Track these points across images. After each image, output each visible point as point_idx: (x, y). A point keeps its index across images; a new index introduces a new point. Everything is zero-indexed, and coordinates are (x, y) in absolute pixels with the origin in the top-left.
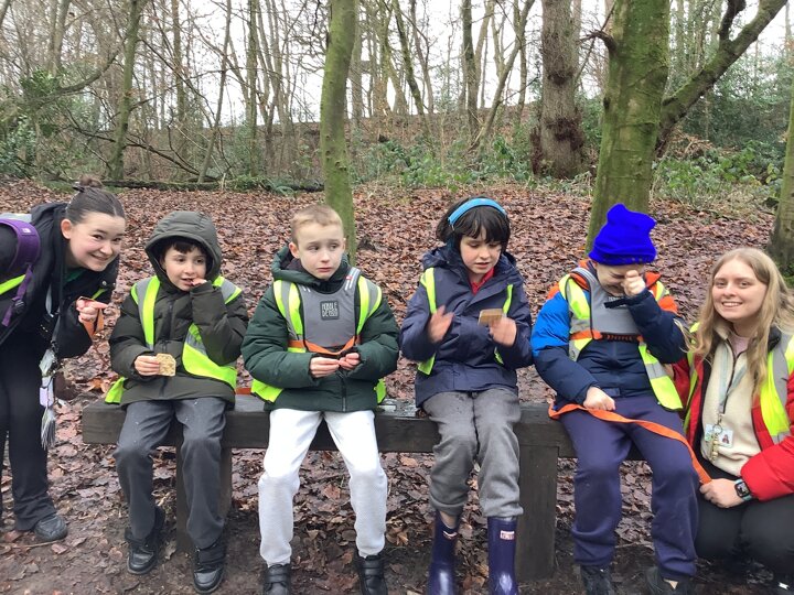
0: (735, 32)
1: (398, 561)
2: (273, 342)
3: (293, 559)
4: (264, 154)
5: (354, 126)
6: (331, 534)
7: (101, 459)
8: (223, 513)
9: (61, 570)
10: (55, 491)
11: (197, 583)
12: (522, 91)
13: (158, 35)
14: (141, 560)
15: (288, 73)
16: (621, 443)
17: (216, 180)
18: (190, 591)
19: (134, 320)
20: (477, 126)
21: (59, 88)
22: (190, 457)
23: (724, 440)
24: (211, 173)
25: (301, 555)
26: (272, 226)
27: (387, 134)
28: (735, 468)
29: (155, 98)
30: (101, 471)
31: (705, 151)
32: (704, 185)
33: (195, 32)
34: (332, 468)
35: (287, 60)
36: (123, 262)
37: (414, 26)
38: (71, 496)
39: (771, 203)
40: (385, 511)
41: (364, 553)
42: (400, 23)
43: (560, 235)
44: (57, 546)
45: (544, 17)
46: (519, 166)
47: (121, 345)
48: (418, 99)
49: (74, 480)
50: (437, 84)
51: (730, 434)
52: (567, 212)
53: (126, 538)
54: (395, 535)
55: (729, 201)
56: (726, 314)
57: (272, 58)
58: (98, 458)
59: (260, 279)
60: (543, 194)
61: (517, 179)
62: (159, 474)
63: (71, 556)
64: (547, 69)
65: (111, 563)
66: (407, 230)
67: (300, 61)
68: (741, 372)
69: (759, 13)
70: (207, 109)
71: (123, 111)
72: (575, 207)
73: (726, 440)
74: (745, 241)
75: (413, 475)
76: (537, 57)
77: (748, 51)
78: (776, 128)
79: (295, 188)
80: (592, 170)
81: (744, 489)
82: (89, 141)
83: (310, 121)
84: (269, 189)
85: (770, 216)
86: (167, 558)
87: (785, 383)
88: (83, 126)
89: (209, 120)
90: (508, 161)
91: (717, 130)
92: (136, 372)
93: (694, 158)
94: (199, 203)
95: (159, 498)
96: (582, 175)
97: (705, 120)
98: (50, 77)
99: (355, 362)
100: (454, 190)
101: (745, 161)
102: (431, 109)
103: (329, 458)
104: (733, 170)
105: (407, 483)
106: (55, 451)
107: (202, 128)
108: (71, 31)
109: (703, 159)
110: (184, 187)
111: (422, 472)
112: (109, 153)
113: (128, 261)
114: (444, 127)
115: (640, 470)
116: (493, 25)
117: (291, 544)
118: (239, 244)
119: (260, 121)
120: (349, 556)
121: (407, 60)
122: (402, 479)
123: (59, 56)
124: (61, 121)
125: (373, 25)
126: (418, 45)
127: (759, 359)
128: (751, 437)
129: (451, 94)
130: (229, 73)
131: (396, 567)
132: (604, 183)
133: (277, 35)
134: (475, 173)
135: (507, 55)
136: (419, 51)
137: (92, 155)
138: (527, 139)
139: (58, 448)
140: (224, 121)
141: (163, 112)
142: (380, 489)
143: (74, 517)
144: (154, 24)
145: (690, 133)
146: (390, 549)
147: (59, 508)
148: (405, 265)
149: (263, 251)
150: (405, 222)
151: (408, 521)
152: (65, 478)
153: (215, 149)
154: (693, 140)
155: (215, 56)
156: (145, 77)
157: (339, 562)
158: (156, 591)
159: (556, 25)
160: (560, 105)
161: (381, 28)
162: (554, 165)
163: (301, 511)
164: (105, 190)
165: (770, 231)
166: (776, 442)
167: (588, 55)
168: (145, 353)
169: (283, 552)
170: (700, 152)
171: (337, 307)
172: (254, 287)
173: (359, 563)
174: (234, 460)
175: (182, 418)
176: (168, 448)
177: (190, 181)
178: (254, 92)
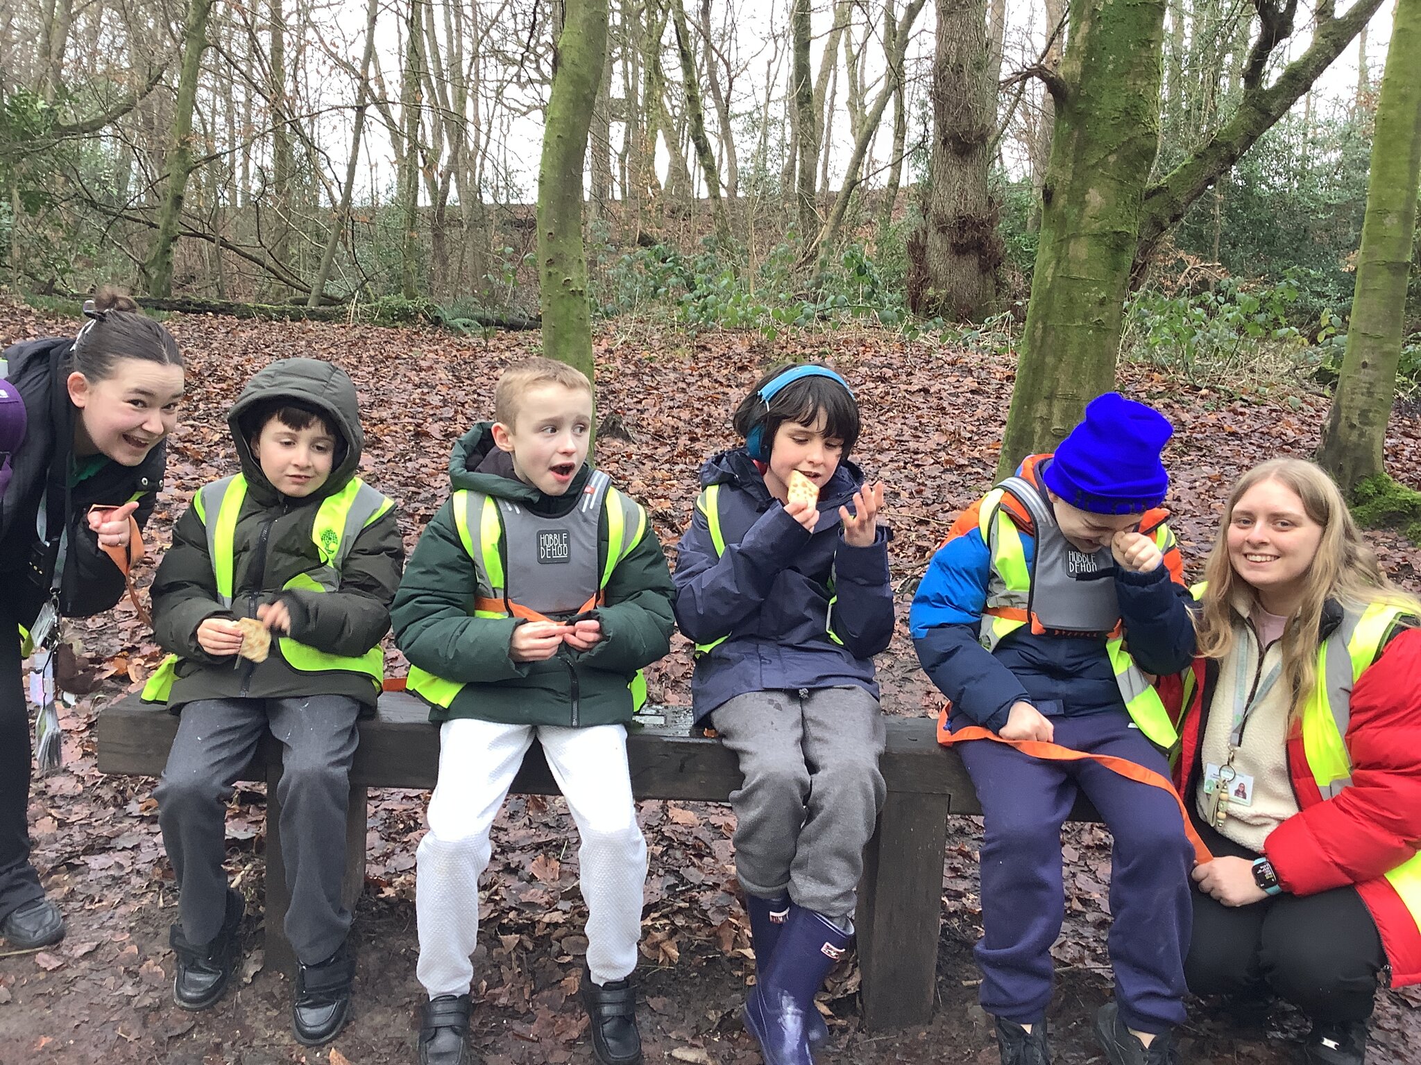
0: (1273, 76)
1: (660, 992)
2: (450, 601)
3: (474, 986)
4: (429, 257)
5: (593, 213)
6: (543, 943)
7: (126, 802)
8: (349, 902)
9: (52, 999)
10: (43, 857)
11: (299, 1026)
12: (896, 166)
13: (242, 37)
14: (197, 984)
15: (476, 115)
16: (1061, 791)
17: (340, 302)
18: (286, 1041)
19: (199, 553)
20: (813, 223)
21: (57, 126)
22: (294, 799)
23: (1237, 792)
24: (332, 289)
25: (488, 978)
26: (444, 391)
27: (653, 232)
28: (1254, 839)
29: (232, 152)
30: (127, 823)
31: (1212, 281)
32: (1210, 341)
33: (310, 34)
34: (546, 825)
35: (476, 91)
36: (172, 447)
37: (707, 41)
38: (72, 868)
39: (1324, 377)
40: (640, 904)
41: (599, 976)
42: (682, 35)
43: (958, 422)
44: (46, 956)
45: (939, 34)
46: (887, 297)
47: (173, 597)
48: (711, 171)
49: (78, 837)
50: (746, 146)
51: (1249, 782)
52: (970, 382)
53: (172, 944)
54: (656, 946)
55: (1252, 371)
56: (1250, 575)
57: (449, 87)
58: (121, 800)
59: (420, 484)
60: (930, 348)
61: (884, 320)
62: (235, 830)
63: (70, 974)
64: (942, 127)
65: (144, 988)
66: (686, 405)
67: (499, 93)
68: (1271, 676)
69: (1315, 44)
70: (328, 174)
71: (173, 172)
72: (984, 374)
73: (1241, 792)
74: (1278, 442)
75: (691, 841)
76: (924, 104)
77: (1294, 109)
78: (1337, 246)
79: (485, 323)
80: (1015, 309)
81: (1269, 874)
82: (110, 224)
83: (513, 202)
84: (437, 322)
85: (1323, 399)
86: (248, 980)
87: (1345, 696)
88: (98, 196)
89: (330, 194)
90: (867, 289)
91: (1234, 246)
92: (199, 647)
93: (1195, 293)
94: (309, 344)
95: (232, 873)
96: (996, 318)
97: (1214, 227)
98: (41, 105)
99: (592, 637)
100: (772, 335)
101: (1283, 302)
102: (733, 189)
103: (541, 808)
104: (1261, 318)
105: (678, 854)
106: (41, 785)
107: (316, 207)
108: (82, 24)
109: (1209, 296)
110: (283, 313)
111: (706, 835)
112: (146, 248)
113: (180, 445)
114: (756, 223)
115: (1087, 839)
116: (848, 45)
117: (473, 958)
118: (382, 421)
119: (424, 200)
120: (572, 982)
121: (693, 100)
122: (670, 847)
123: (58, 69)
124: (59, 187)
125: (633, 34)
126: (712, 74)
127: (1303, 655)
128: (1284, 788)
129: (769, 165)
130: (372, 110)
131: (656, 1003)
132: (1039, 333)
133: (460, 46)
134: (809, 308)
135: (870, 98)
136: (714, 86)
137: (114, 250)
138: (903, 248)
139: (49, 781)
140: (359, 197)
141: (246, 176)
142: (633, 865)
143: (77, 905)
144: (237, 17)
145: (1187, 248)
146: (647, 971)
147: (49, 889)
148: (682, 466)
149: (427, 435)
150: (683, 390)
151: (680, 921)
152: (60, 834)
153: (340, 247)
154: (1192, 261)
155: (346, 78)
156: (214, 112)
157: (556, 992)
158: (225, 1039)
159: (959, 50)
160: (962, 192)
161: (646, 41)
162: (948, 298)
163: (490, 900)
164: (141, 314)
165: (1322, 426)
166: (1326, 796)
167: (1015, 105)
168: (216, 614)
169: (459, 974)
170: (1204, 284)
171: (567, 541)
172: (409, 499)
173: (590, 995)
174: (371, 809)
175: (282, 732)
176: (249, 784)
177: (293, 302)
178: (415, 146)
